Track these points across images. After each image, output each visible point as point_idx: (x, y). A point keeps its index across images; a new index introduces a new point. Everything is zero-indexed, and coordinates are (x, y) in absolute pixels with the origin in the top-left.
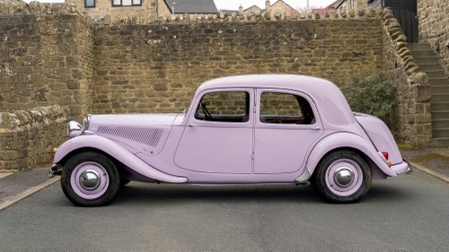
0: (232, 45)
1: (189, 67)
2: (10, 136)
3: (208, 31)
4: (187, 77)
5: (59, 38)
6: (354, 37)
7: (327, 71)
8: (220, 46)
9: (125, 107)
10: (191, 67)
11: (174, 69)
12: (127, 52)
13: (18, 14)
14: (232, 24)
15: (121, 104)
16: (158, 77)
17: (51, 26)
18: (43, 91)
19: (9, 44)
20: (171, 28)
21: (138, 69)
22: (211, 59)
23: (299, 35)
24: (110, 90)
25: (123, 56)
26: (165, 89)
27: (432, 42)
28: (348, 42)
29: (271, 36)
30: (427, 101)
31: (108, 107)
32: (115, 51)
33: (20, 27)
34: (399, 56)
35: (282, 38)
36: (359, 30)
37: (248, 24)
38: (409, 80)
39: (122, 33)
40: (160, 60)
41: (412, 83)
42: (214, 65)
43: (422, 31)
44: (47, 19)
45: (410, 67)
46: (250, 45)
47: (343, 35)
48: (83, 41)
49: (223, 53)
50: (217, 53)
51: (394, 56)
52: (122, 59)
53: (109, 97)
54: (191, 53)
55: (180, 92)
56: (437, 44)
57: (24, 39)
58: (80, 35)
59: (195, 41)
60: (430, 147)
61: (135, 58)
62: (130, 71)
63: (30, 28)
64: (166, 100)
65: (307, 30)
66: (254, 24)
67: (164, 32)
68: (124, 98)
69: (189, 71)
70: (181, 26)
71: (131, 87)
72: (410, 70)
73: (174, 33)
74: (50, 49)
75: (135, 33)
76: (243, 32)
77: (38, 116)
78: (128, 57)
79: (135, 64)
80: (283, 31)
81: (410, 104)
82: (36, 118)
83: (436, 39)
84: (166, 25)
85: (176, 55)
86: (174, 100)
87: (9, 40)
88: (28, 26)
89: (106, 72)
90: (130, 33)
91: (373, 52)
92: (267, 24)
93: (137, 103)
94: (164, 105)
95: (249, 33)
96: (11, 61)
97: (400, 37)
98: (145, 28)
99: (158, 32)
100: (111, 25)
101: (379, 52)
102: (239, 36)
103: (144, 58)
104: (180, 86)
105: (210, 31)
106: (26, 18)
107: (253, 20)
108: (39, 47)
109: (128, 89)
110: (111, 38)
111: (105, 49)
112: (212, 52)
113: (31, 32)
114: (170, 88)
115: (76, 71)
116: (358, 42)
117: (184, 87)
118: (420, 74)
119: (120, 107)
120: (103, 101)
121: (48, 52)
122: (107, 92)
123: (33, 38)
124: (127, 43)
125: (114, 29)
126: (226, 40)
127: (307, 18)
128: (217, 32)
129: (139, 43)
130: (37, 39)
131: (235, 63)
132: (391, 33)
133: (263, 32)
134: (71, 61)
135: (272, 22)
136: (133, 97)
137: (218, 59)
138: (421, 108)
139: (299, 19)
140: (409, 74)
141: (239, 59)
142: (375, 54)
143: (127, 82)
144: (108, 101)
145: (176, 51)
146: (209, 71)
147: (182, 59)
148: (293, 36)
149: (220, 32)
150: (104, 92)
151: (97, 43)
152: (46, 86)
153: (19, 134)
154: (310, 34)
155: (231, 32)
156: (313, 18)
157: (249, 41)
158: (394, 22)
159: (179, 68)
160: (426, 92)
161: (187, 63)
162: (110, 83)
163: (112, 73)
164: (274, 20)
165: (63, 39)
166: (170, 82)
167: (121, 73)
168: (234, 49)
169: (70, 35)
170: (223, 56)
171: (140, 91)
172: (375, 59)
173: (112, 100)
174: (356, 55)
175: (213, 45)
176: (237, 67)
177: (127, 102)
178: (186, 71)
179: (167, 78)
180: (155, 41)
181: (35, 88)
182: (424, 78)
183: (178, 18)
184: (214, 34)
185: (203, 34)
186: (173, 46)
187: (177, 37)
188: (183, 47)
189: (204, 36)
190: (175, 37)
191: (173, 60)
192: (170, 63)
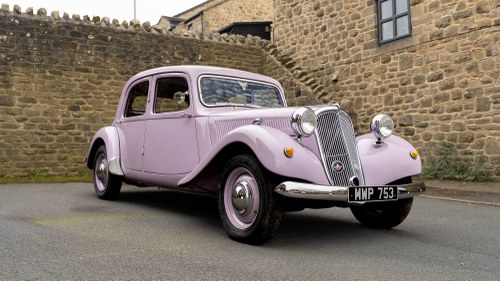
0: (106, 55)
1: (47, 78)
3: (75, 34)
4: (44, 89)
8: (90, 55)
10: (50, 78)
11: (24, 78)
14: (106, 30)
20: (24, 22)
22: (77, 70)
23: (183, 54)
26: (11, 104)
29: (152, 51)
34: (302, 84)
35: (164, 54)
36: (241, 57)
37: (126, 32)
40: (4, 63)
42: (81, 78)
45: (325, 94)
46: (128, 58)
49: (93, 64)
50: (85, 63)
51: (293, 84)
54: (51, 60)
55: (32, 109)
59: (57, 44)
64: (12, 119)
65: (191, 50)
66: (133, 34)
67: (12, 26)
69: (47, 83)
70: (37, 22)
73: (28, 30)
76: (119, 42)
80: (166, 48)
84: (15, 18)
85: (29, 60)
86: (24, 120)
92: (147, 36)
94: (8, 126)
95: (126, 43)
99: (3, 26)
102: (114, 46)
104: (34, 101)
105: (77, 34)
107: (131, 28)
112: (80, 61)
114: (17, 102)
117: (39, 103)
126: (98, 49)
127: (191, 37)
128: (86, 36)
131: (109, 78)
132: (282, 62)
133: (143, 46)
135: (154, 35)
137: (87, 71)
139: (183, 36)
141: (114, 73)
145: (29, 53)
146: (74, 85)
147: (38, 66)
148: (176, 55)
149: (91, 37)
154: (194, 55)
155: (106, 39)
156: (197, 37)
157: (127, 53)
159: (33, 77)
161: (44, 72)
164: (155, 33)
166: (18, 94)
168: (108, 61)
170: (93, 68)
175: (81, 52)
176: (112, 84)
178: (42, 83)
179: (14, 89)
183: (30, 12)
184: (83, 38)
185: (68, 36)
186: (25, 47)
187: (32, 36)
188: (40, 50)
189: (70, 40)
190: (28, 35)
191: (25, 65)
192: (20, 69)
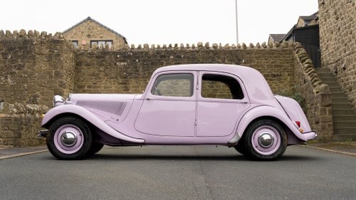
2: (9, 119)
3: (162, 57)
5: (50, 57)
6: (272, 63)
11: (136, 84)
12: (101, 71)
13: (20, 39)
14: (181, 52)
16: (124, 90)
17: (44, 48)
18: (35, 97)
19: (12, 61)
20: (135, 54)
21: (109, 84)
23: (231, 60)
25: (98, 74)
27: (332, 67)
28: (268, 66)
29: (210, 61)
30: (329, 105)
32: (92, 70)
33: (20, 48)
34: (307, 74)
36: (276, 57)
37: (193, 51)
38: (315, 91)
39: (97, 57)
40: (125, 77)
41: (317, 92)
43: (324, 60)
44: (41, 42)
45: (316, 81)
47: (264, 61)
48: (67, 61)
51: (303, 75)
52: (96, 76)
54: (149, 73)
56: (336, 68)
57: (23, 57)
58: (66, 55)
59: (153, 64)
60: (332, 140)
61: (107, 75)
62: (103, 85)
63: (28, 49)
65: (237, 57)
66: (197, 52)
67: (129, 56)
70: (142, 52)
72: (315, 84)
73: (137, 58)
74: (42, 65)
75: (107, 57)
76: (189, 58)
77: (31, 109)
78: (102, 75)
79: (106, 81)
80: (219, 58)
81: (316, 109)
82: (30, 111)
83: (334, 65)
84: (131, 52)
85: (138, 74)
87: (11, 58)
88: (27, 47)
89: (84, 86)
90: (104, 57)
91: (287, 74)
92: (206, 52)
95: (193, 58)
96: (12, 73)
97: (307, 61)
98: (115, 53)
99: (125, 57)
100: (89, 51)
101: (292, 74)
102: (186, 61)
103: (113, 75)
105: (165, 57)
106: (25, 42)
107: (197, 48)
108: (34, 64)
110: (89, 60)
111: (84, 69)
113: (28, 52)
115: (61, 82)
116: (276, 66)
118: (323, 85)
121: (41, 67)
123: (30, 57)
124: (102, 65)
125: (91, 54)
127: (237, 48)
128: (169, 57)
129: (110, 65)
130: (33, 58)
132: (300, 58)
133: (204, 58)
134: (57, 74)
135: (211, 51)
138: (325, 110)
139: (231, 49)
140: (315, 86)
142: (289, 75)
145: (138, 71)
147: (143, 78)
148: (226, 61)
149: (172, 57)
151: (78, 64)
152: (38, 93)
153: (16, 119)
154: (240, 60)
155: (180, 57)
156: (242, 48)
158: (303, 51)
159: (140, 84)
160: (328, 99)
161: (146, 81)
163: (89, 87)
164: (213, 49)
165: (53, 58)
167: (95, 87)
169: (58, 55)
172: (288, 79)
174: (274, 76)
178: (145, 87)
179: (130, 91)
180: (122, 64)
181: (30, 95)
182: (326, 88)
183: (139, 47)
184: (167, 58)
185: (159, 58)
186: (136, 67)
187: (139, 60)
188: (143, 68)
189: (159, 60)
190: (137, 60)
191: (136, 78)
192: (133, 80)
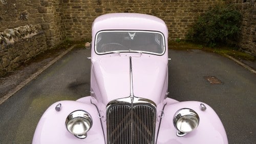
4: (113, 4)
7: (194, 2)
9: (80, 22)
15: (78, 20)
16: (97, 4)
18: (24, 14)
24: (71, 11)
26: (102, 12)
31: (71, 21)
53: (71, 16)
62: (81, 0)
68: (79, 16)
71: (83, 10)
89: (68, 1)
93: (87, 20)
109: (81, 11)
114: (104, 11)
115: (43, 1)
119: (77, 21)
120: (68, 18)
122: (70, 13)
136: (84, 16)
143: (80, 7)
144: (71, 18)
150: (68, 13)
152: (26, 11)
162: (71, 8)
163: (71, 1)
166: (104, 7)
171: (88, 13)
173: (73, 18)
177: (81, 19)
179: (102, 5)
